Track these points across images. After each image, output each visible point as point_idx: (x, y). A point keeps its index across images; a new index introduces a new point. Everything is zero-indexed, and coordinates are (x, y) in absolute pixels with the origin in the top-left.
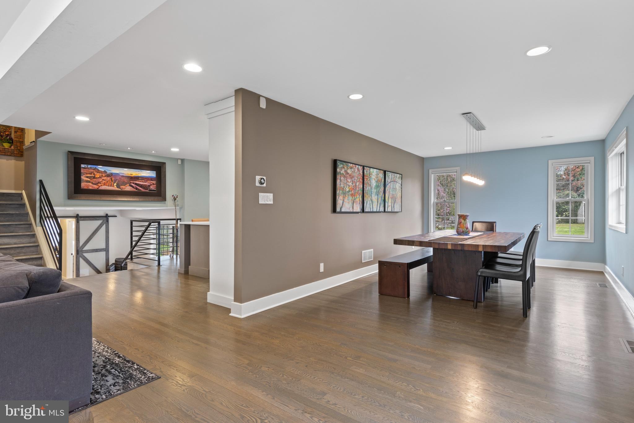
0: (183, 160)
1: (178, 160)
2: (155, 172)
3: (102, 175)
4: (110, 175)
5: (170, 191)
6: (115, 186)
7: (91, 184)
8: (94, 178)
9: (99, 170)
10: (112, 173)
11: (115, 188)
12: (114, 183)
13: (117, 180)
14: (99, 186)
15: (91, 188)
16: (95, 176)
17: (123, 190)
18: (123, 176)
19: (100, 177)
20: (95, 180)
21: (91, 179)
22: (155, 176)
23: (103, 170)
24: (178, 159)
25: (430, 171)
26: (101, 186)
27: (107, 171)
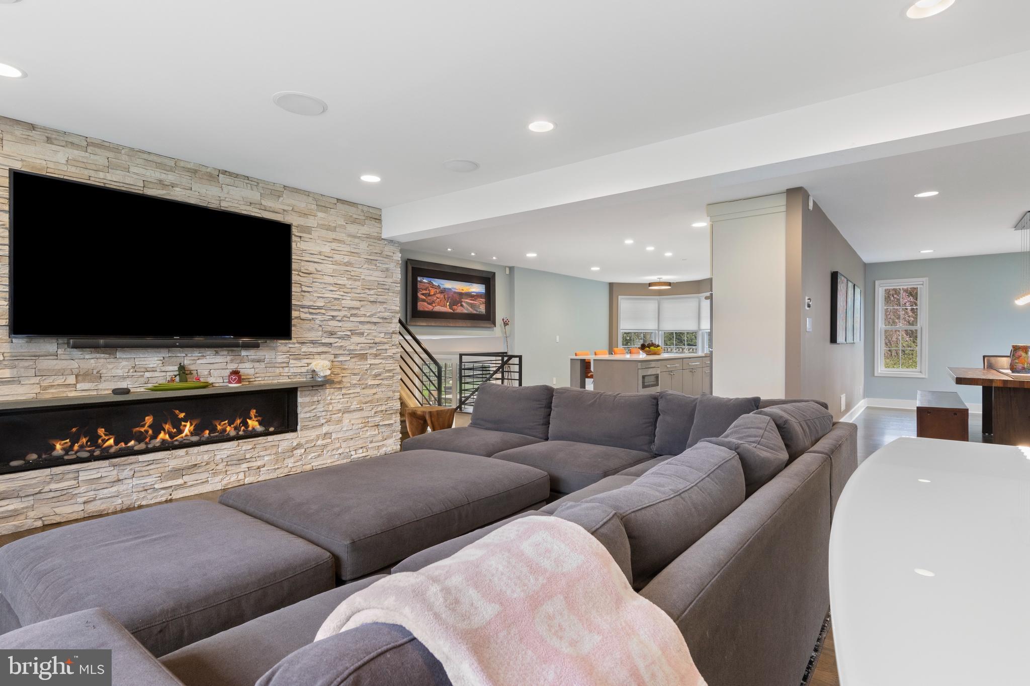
0: (511, 269)
1: (505, 269)
2: (483, 286)
3: (436, 291)
4: (444, 291)
5: (500, 314)
6: (448, 307)
7: (426, 304)
8: (429, 295)
9: (433, 285)
10: (445, 289)
11: (447, 309)
12: (447, 302)
13: (449, 297)
14: (434, 307)
15: (427, 309)
16: (430, 293)
17: (456, 312)
18: (455, 293)
19: (434, 294)
20: (429, 298)
21: (426, 297)
22: (484, 292)
23: (437, 285)
24: (506, 267)
25: (877, 283)
26: (435, 306)
27: (440, 285)
